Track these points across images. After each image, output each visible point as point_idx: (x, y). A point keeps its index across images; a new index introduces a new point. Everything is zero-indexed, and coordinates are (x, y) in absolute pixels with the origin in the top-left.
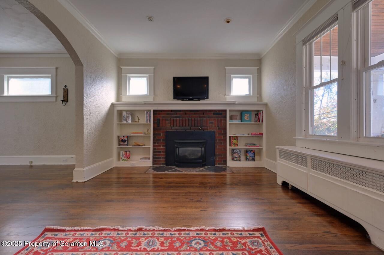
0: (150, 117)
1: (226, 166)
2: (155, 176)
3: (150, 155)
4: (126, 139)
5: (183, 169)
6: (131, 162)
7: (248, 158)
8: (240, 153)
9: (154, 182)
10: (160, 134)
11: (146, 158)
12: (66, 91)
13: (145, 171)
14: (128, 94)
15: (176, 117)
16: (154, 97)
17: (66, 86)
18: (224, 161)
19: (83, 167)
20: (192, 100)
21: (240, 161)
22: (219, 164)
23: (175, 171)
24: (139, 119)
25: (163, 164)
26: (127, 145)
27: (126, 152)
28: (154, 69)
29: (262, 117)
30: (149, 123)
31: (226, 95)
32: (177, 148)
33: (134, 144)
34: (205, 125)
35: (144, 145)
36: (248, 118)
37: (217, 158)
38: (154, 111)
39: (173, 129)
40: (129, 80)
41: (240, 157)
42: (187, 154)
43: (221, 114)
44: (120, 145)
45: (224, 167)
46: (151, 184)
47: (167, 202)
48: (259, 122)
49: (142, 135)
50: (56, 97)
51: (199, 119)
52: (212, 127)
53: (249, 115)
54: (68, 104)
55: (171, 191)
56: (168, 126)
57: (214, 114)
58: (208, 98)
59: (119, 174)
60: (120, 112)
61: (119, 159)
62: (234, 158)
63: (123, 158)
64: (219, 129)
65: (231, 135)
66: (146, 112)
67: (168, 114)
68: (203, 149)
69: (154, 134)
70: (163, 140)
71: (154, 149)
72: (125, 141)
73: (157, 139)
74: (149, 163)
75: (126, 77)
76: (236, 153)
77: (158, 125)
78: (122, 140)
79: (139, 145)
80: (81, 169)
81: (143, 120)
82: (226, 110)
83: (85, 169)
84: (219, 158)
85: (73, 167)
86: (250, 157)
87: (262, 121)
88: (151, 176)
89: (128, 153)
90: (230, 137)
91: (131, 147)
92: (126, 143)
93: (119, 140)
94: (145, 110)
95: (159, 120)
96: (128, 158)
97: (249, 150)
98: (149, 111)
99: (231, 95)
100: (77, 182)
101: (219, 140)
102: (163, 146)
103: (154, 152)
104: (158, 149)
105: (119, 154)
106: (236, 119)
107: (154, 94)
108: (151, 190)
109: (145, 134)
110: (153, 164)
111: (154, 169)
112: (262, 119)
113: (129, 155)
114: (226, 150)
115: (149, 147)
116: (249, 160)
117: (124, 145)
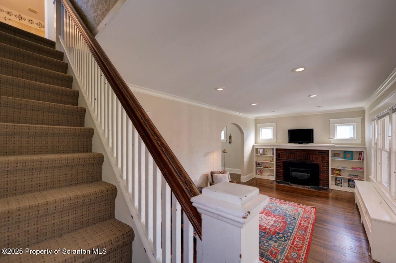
0: (274, 152)
1: (329, 189)
2: (277, 186)
3: (274, 173)
4: (260, 163)
5: (295, 185)
6: (264, 176)
7: (351, 185)
8: (342, 181)
9: (276, 188)
10: (280, 163)
11: (272, 175)
12: (230, 137)
13: (272, 182)
14: (261, 139)
15: (290, 153)
16: (276, 140)
17: (230, 135)
18: (327, 185)
19: (244, 176)
20: (301, 143)
21: (341, 186)
22: (322, 186)
23: (289, 185)
24: (267, 153)
25: (282, 180)
26: (261, 167)
27: (260, 170)
28: (276, 124)
29: (363, 156)
30: (273, 156)
31: (330, 139)
32: (291, 172)
33: (264, 166)
34: (311, 159)
35: (270, 168)
36: (349, 156)
37: (321, 182)
38: (276, 149)
39: (288, 160)
40: (261, 130)
41: (341, 183)
42: (297, 176)
43: (325, 152)
44: (257, 166)
45: (327, 188)
46: (275, 188)
47: (281, 195)
48: (361, 160)
49: (269, 162)
50: (227, 140)
51: (306, 155)
52: (317, 161)
53: (350, 154)
54: (231, 143)
55: (284, 192)
56: (285, 158)
57: (319, 152)
58: (313, 142)
59: (256, 181)
60: (257, 149)
61: (256, 174)
62: (337, 184)
63: (259, 173)
64: (323, 162)
65: (332, 167)
66: (271, 150)
67: (285, 151)
68: (309, 174)
69: (276, 162)
70: (282, 166)
71: (276, 171)
72: (260, 164)
73: (278, 165)
74: (274, 178)
75: (260, 129)
76: (338, 180)
77: (279, 157)
78: (258, 164)
79: (268, 168)
80: (243, 177)
81: (270, 154)
82: (328, 151)
83: (245, 177)
84: (323, 182)
85: (240, 175)
86: (352, 185)
87: (363, 160)
88: (275, 185)
89: (261, 171)
90: (332, 169)
91: (263, 168)
92: (260, 165)
93: (256, 164)
94: (270, 149)
95: (279, 154)
96: (261, 174)
97: (351, 180)
98: (273, 149)
99: (335, 139)
100: (242, 182)
101: (323, 170)
102: (282, 170)
103: (276, 172)
104: (279, 171)
105: (256, 171)
106: (339, 157)
107: (276, 139)
108: (275, 191)
109: (271, 161)
110: (276, 179)
111: (277, 182)
112: (363, 158)
113: (262, 172)
114: (328, 177)
115: (273, 169)
116: (351, 187)
117: (259, 167)
